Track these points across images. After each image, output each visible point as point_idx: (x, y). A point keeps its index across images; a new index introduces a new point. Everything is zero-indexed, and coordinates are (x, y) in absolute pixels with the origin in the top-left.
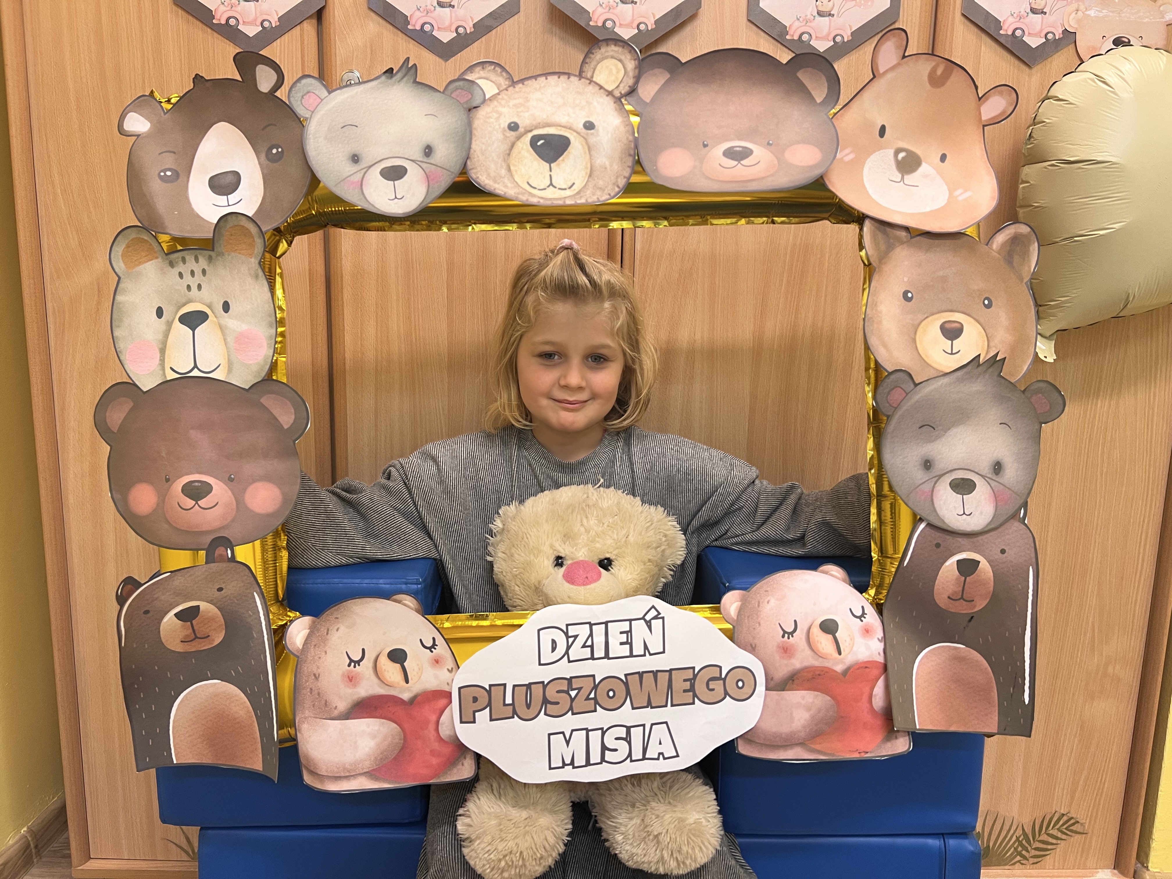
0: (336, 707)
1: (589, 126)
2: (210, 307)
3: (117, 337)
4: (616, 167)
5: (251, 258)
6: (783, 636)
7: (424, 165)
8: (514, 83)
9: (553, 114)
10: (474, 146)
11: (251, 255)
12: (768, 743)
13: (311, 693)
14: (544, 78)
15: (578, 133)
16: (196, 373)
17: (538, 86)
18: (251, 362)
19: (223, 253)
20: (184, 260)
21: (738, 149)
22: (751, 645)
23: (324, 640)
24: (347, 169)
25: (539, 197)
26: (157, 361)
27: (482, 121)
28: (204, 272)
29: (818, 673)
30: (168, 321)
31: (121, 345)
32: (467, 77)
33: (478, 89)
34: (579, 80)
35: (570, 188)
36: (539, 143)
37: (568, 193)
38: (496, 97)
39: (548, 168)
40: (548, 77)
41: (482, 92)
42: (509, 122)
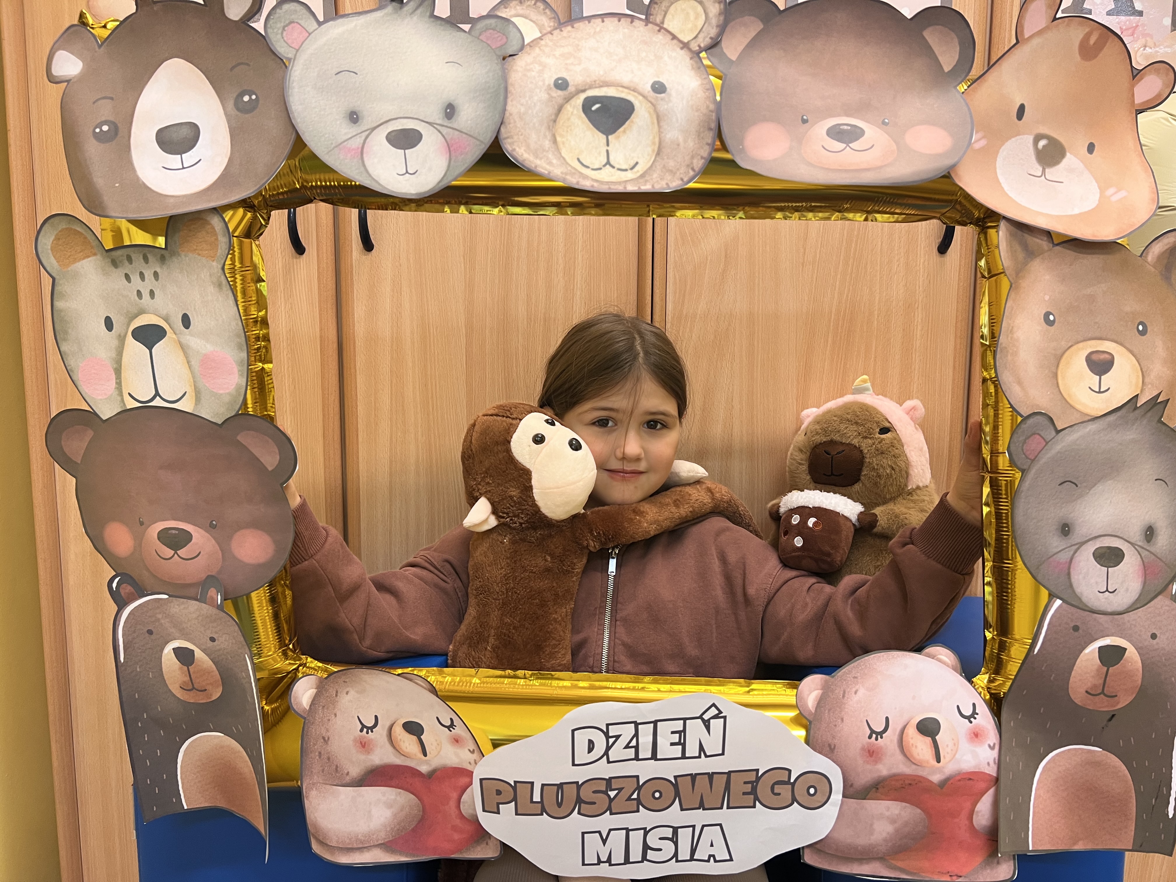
0: (348, 772)
1: (659, 88)
2: (166, 320)
3: (65, 352)
4: (691, 144)
5: (213, 261)
6: (870, 737)
7: (444, 131)
8: (560, 24)
9: (612, 70)
10: (509, 108)
11: (212, 257)
13: (320, 757)
14: (600, 20)
15: (644, 97)
16: (158, 402)
17: (592, 31)
18: (222, 392)
19: (180, 252)
20: (129, 259)
21: (846, 127)
22: (830, 746)
23: (333, 702)
24: (343, 131)
25: (593, 180)
26: (113, 383)
27: (520, 74)
28: (156, 275)
29: (908, 782)
30: (119, 336)
31: (71, 363)
32: (500, 14)
33: (515, 30)
34: (646, 25)
35: (632, 169)
36: (594, 108)
37: (629, 175)
38: (538, 43)
39: (605, 141)
40: (605, 19)
41: (519, 35)
42: (555, 77)
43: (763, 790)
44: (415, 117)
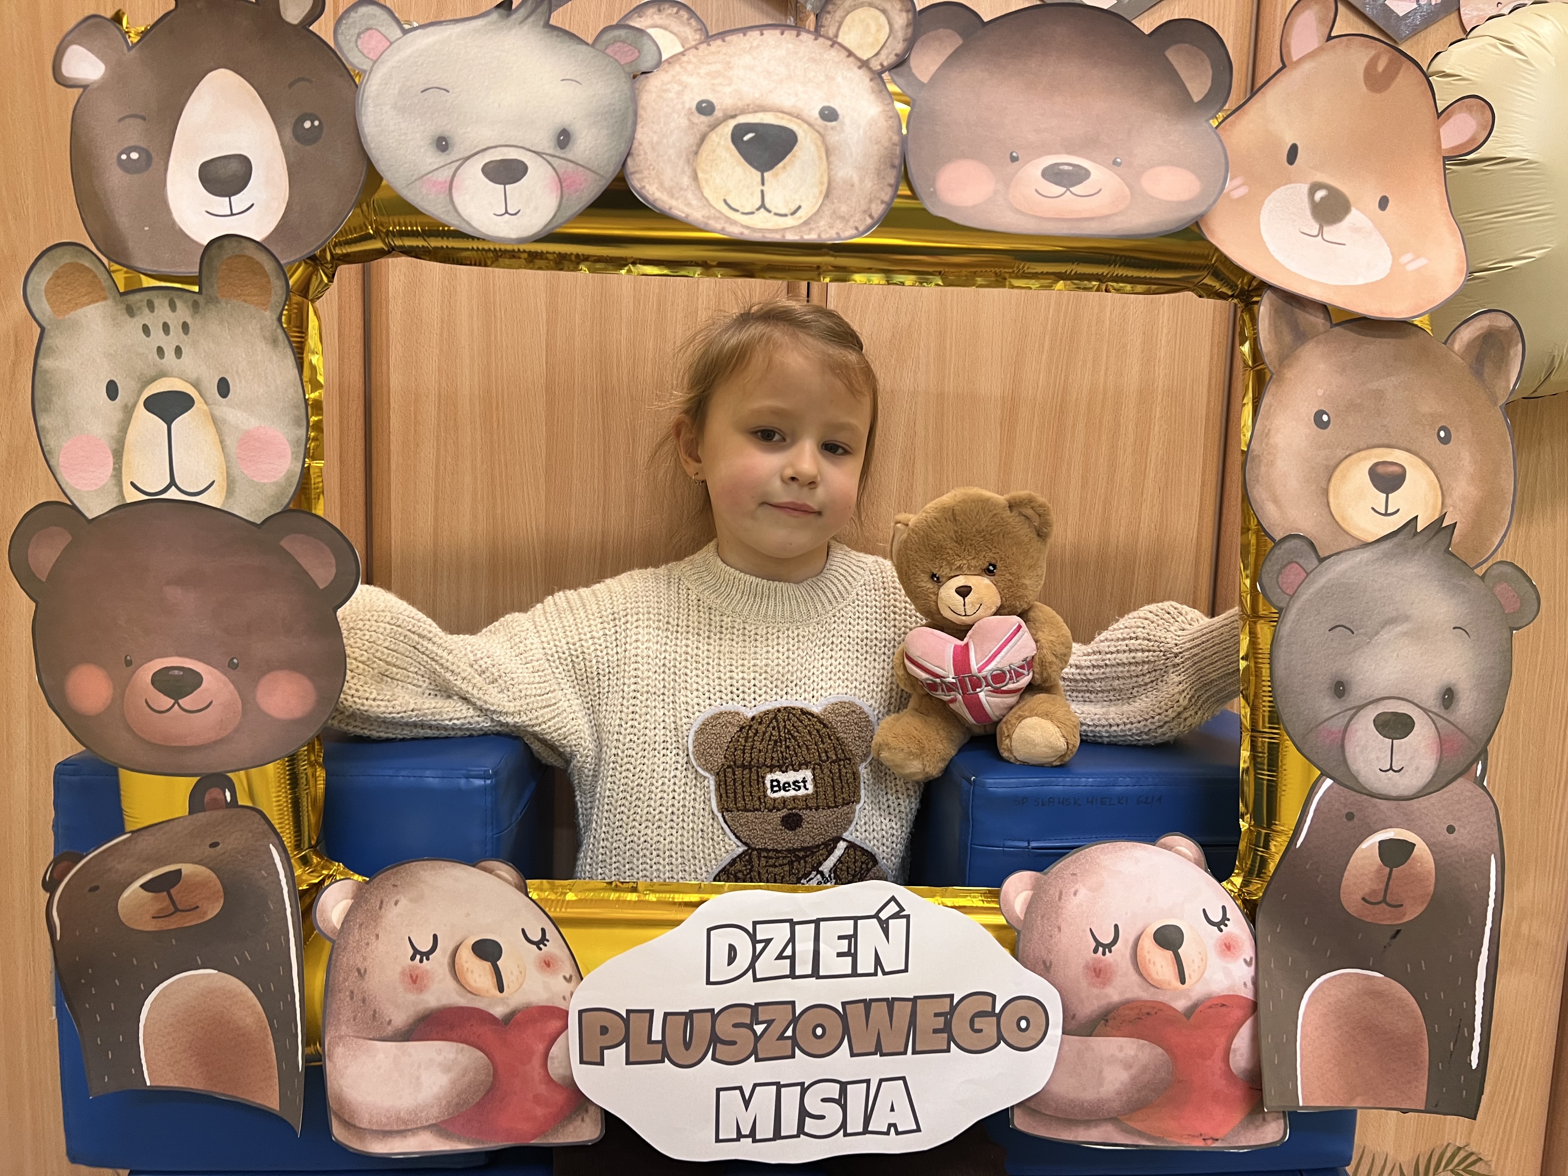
0: (390, 1021)
1: (829, 115)
2: (196, 385)
3: (44, 428)
4: (868, 184)
5: (265, 310)
6: (1095, 951)
7: (556, 162)
8: (708, 38)
9: (770, 92)
10: (638, 135)
11: (264, 305)
12: (1060, 1116)
13: (352, 998)
14: (758, 33)
15: (810, 124)
16: (173, 494)
17: (748, 46)
18: (265, 481)
19: (217, 298)
20: (151, 306)
21: (1066, 168)
22: (1044, 962)
23: (375, 917)
24: (429, 160)
25: (742, 226)
26: (109, 470)
27: (654, 95)
28: (185, 327)
29: (1145, 1011)
30: (126, 406)
31: (51, 442)
32: (632, 24)
33: (650, 43)
34: (816, 39)
35: (793, 213)
36: (746, 138)
37: (790, 221)
38: (679, 59)
39: (759, 179)
40: (765, 32)
41: (655, 48)
42: (698, 99)
43: (960, 1026)
44: (520, 145)
